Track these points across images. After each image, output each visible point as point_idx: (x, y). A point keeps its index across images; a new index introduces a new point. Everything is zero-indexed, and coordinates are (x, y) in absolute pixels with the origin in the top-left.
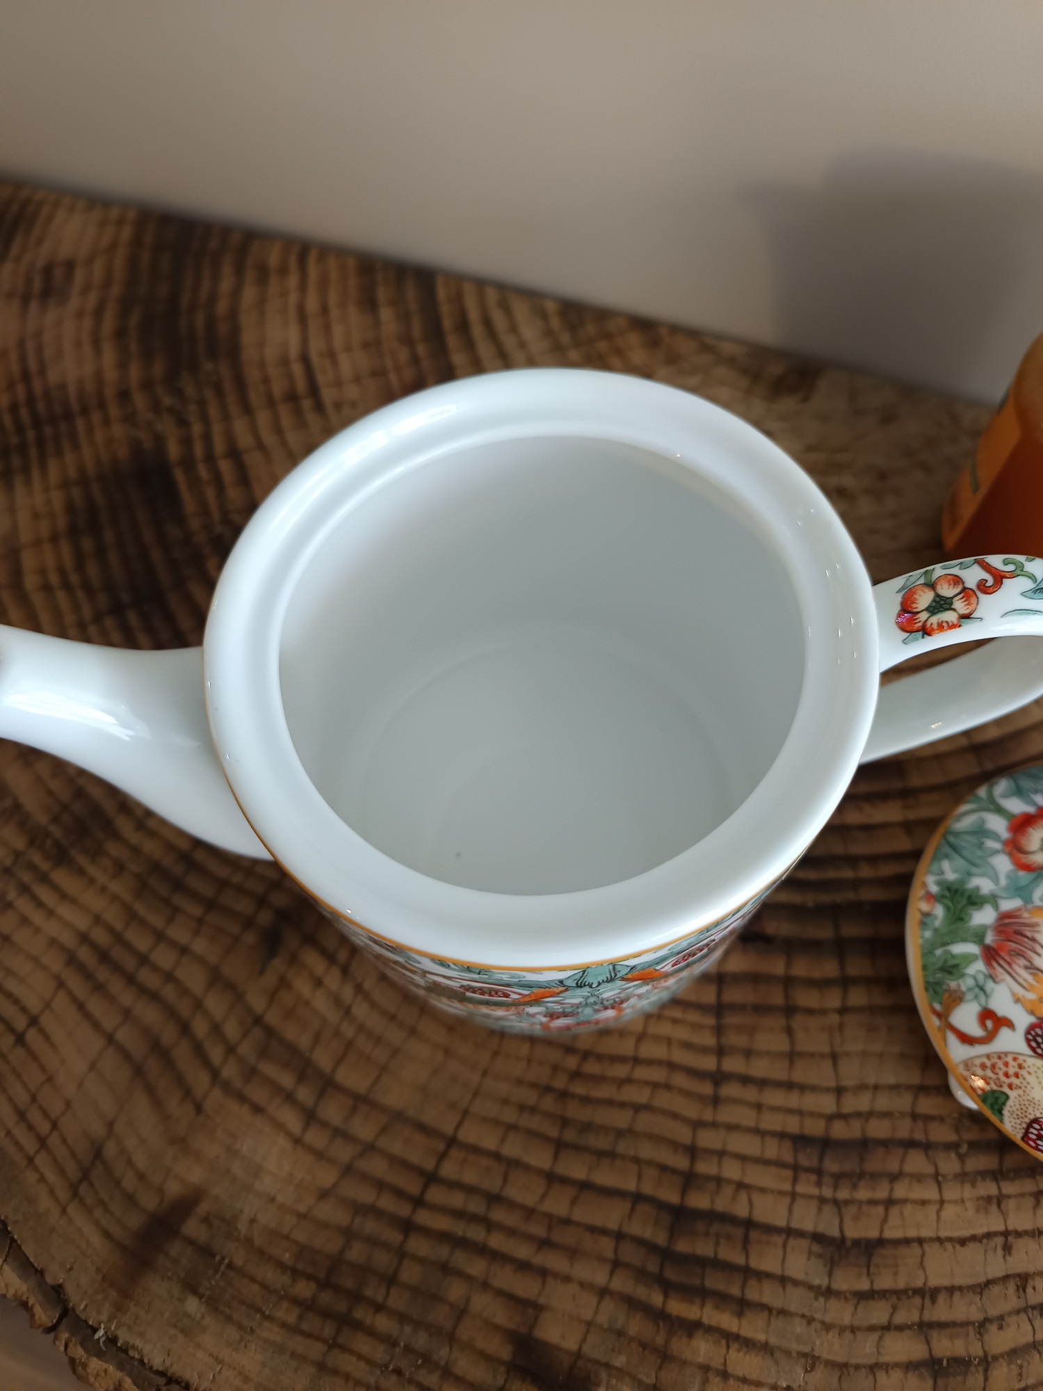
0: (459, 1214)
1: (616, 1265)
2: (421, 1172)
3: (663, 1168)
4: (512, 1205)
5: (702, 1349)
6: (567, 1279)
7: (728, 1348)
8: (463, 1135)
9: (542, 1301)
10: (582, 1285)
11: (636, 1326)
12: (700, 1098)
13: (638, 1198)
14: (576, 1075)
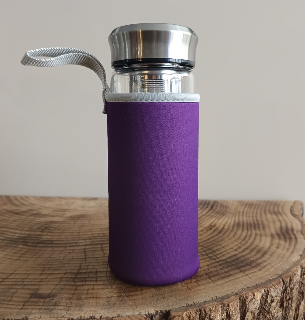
0: (15, 281)
1: (60, 281)
2: (3, 278)
3: (73, 269)
4: (30, 278)
5: (87, 287)
6: (47, 285)
7: (93, 286)
8: (15, 273)
9: (39, 288)
10: (51, 285)
11: (67, 287)
12: (82, 261)
13: (66, 273)
14: (48, 262)
